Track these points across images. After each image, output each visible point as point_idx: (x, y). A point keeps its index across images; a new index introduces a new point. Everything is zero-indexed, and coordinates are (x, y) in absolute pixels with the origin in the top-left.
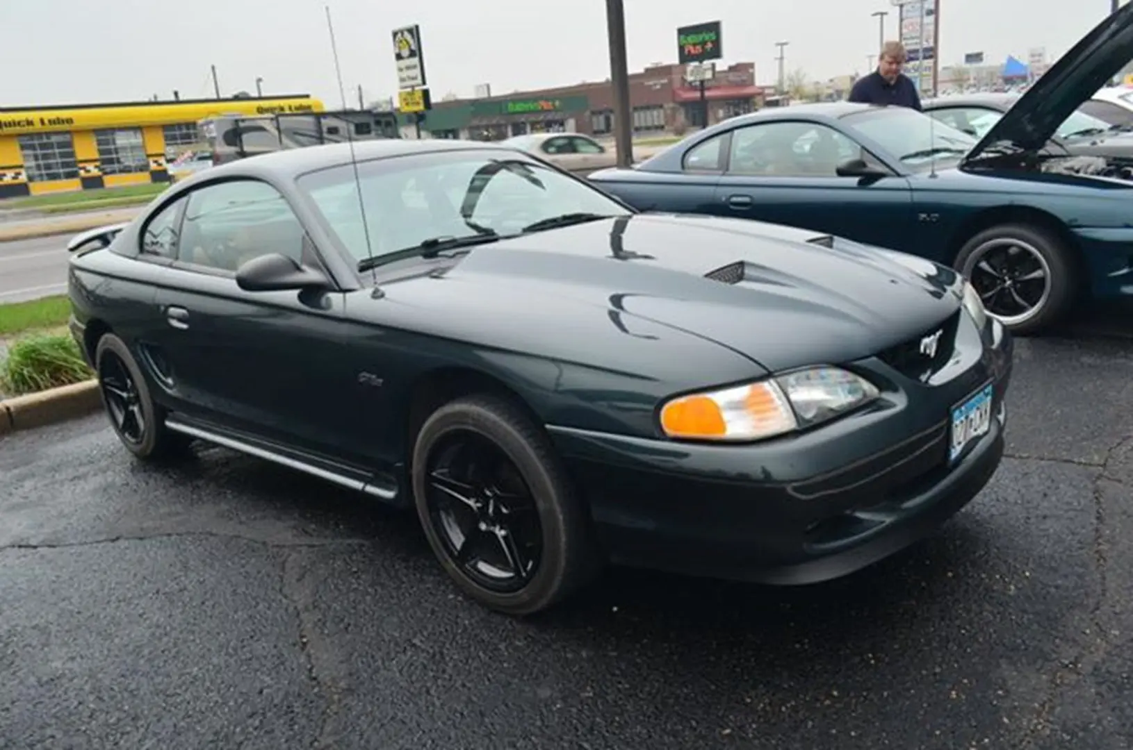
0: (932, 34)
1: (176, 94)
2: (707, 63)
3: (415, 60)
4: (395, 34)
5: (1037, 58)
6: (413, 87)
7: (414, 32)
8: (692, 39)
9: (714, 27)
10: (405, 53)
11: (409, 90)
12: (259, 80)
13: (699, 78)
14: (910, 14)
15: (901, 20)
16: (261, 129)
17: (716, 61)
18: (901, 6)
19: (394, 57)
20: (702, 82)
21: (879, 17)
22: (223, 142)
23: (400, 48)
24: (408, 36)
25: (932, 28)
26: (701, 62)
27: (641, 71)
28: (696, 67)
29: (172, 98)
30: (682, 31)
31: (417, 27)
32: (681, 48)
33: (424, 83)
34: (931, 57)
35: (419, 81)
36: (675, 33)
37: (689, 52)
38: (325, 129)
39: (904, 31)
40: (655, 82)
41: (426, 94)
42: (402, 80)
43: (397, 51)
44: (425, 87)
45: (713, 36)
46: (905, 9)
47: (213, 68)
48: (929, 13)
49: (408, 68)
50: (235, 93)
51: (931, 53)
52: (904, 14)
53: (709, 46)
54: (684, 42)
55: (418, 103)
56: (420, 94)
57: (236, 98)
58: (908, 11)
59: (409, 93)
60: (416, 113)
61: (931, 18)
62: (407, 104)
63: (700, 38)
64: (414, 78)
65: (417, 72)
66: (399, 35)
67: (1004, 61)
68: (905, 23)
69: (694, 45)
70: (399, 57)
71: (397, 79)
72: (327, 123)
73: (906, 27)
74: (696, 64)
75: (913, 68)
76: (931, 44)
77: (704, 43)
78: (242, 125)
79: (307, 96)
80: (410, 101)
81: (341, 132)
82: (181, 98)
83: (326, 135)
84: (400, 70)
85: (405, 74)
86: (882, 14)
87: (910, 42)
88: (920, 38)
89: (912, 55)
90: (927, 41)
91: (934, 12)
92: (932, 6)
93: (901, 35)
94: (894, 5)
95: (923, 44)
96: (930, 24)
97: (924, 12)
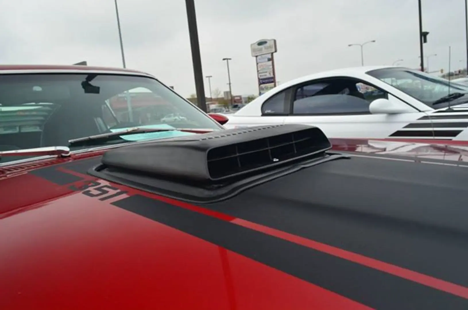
0: (271, 70)
14: (260, 61)
15: (257, 64)
18: (257, 56)
25: (271, 67)
34: (272, 82)
39: (259, 69)
46: (258, 58)
48: (269, 60)
51: (272, 80)
52: (258, 61)
58: (260, 59)
61: (270, 62)
73: (260, 67)
75: (265, 87)
76: (272, 76)
86: (227, 59)
87: (262, 74)
88: (266, 72)
89: (264, 81)
90: (270, 74)
91: (271, 59)
92: (270, 57)
93: (258, 71)
94: (253, 56)
95: (268, 75)
96: (270, 66)
97: (267, 60)
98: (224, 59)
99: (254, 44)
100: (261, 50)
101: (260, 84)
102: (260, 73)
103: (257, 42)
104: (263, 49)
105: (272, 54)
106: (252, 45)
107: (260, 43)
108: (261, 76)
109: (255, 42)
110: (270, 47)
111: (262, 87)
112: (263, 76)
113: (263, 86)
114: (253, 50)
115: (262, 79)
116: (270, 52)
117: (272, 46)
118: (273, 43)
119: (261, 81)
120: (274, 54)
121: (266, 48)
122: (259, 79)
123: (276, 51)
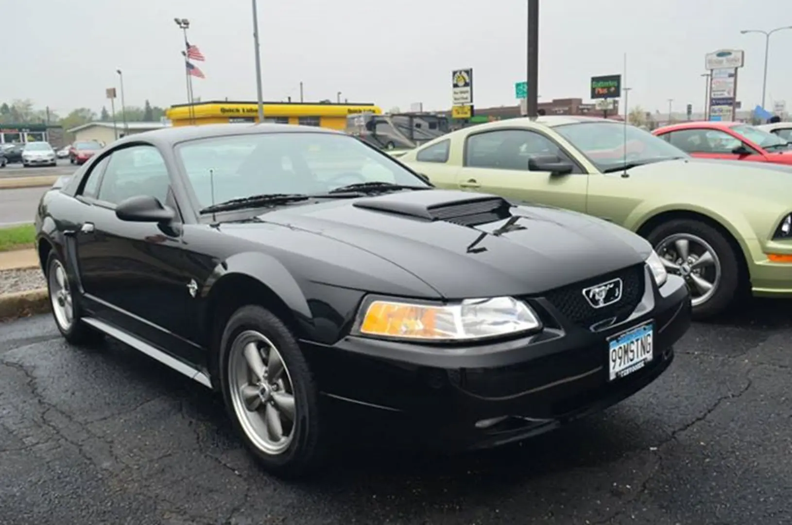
0: (732, 89)
1: (289, 98)
2: (610, 100)
3: (468, 88)
4: (454, 73)
5: (779, 108)
6: (463, 104)
7: (469, 72)
8: (601, 84)
9: (617, 78)
10: (461, 83)
11: (460, 105)
12: (339, 93)
13: (604, 108)
14: (718, 76)
15: (712, 79)
16: (385, 122)
17: (617, 99)
18: (712, 70)
19: (451, 86)
20: (605, 111)
21: (705, 77)
22: (366, 129)
23: (457, 80)
24: (465, 75)
25: (732, 86)
26: (606, 98)
27: (550, 101)
28: (602, 101)
29: (287, 100)
30: (594, 79)
31: (471, 70)
32: (593, 90)
33: (472, 101)
34: (731, 104)
35: (469, 100)
36: (590, 81)
37: (598, 92)
38: (414, 125)
39: (713, 86)
40: (561, 109)
41: (472, 107)
42: (456, 99)
43: (455, 82)
44: (471, 104)
45: (615, 83)
46: (714, 72)
47: (301, 84)
48: (731, 76)
49: (462, 92)
50: (323, 99)
51: (730, 101)
52: (714, 76)
53: (613, 89)
54: (596, 86)
55: (466, 113)
56: (469, 108)
57: (322, 103)
58: (716, 74)
59: (460, 107)
60: (463, 119)
61: (732, 79)
62: (458, 113)
63: (607, 84)
64: (466, 98)
65: (468, 95)
66: (458, 74)
67: (754, 108)
68: (713, 82)
69: (603, 88)
70: (455, 86)
71: (453, 99)
72: (417, 121)
73: (714, 83)
74: (603, 99)
75: (719, 110)
76: (732, 95)
77: (609, 88)
78: (377, 119)
79: (372, 105)
80: (460, 111)
81: (422, 127)
82: (292, 101)
83: (415, 128)
84: (455, 93)
85: (457, 96)
87: (716, 93)
88: (724, 91)
89: (718, 102)
90: (729, 93)
91: (734, 75)
92: (733, 72)
93: (711, 88)
94: (707, 69)
95: (726, 95)
96: (730, 83)
97: (727, 76)
98: (703, 75)
99: (712, 54)
100: (721, 62)
101: (712, 104)
102: (714, 91)
103: (714, 53)
104: (725, 62)
105: (736, 69)
106: (708, 55)
107: (721, 54)
108: (714, 95)
109: (713, 51)
110: (736, 60)
111: (713, 109)
112: (718, 95)
113: (716, 107)
114: (710, 62)
115: (715, 99)
116: (732, 66)
117: (739, 59)
118: (740, 55)
119: (714, 101)
120: (739, 70)
121: (728, 60)
122: (712, 99)
123: (742, 66)
